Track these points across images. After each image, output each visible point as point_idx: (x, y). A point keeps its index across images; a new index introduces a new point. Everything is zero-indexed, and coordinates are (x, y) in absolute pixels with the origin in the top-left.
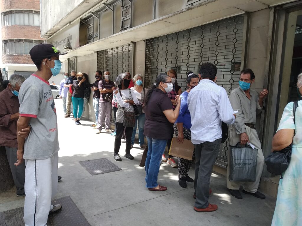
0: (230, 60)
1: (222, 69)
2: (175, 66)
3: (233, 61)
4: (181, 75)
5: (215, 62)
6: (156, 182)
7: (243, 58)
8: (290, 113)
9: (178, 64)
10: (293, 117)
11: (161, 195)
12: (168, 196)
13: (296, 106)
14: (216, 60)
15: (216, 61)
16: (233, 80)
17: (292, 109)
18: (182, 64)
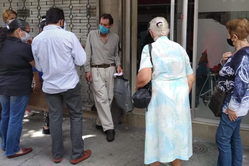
0: (85, 5)
1: (77, 14)
2: (23, 9)
3: (88, 6)
4: (31, 19)
5: (69, 6)
6: (18, 146)
7: (98, 4)
8: (147, 54)
9: (27, 7)
10: (150, 58)
11: (27, 159)
12: (35, 157)
13: (150, 48)
14: (71, 4)
15: (71, 6)
16: (90, 25)
17: (148, 51)
18: (31, 7)
